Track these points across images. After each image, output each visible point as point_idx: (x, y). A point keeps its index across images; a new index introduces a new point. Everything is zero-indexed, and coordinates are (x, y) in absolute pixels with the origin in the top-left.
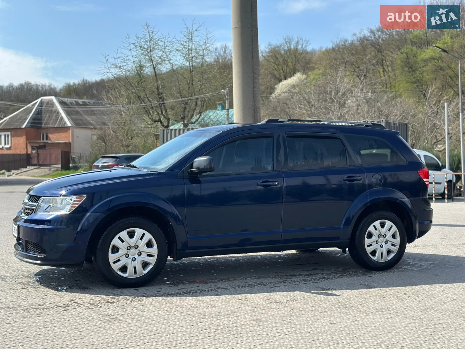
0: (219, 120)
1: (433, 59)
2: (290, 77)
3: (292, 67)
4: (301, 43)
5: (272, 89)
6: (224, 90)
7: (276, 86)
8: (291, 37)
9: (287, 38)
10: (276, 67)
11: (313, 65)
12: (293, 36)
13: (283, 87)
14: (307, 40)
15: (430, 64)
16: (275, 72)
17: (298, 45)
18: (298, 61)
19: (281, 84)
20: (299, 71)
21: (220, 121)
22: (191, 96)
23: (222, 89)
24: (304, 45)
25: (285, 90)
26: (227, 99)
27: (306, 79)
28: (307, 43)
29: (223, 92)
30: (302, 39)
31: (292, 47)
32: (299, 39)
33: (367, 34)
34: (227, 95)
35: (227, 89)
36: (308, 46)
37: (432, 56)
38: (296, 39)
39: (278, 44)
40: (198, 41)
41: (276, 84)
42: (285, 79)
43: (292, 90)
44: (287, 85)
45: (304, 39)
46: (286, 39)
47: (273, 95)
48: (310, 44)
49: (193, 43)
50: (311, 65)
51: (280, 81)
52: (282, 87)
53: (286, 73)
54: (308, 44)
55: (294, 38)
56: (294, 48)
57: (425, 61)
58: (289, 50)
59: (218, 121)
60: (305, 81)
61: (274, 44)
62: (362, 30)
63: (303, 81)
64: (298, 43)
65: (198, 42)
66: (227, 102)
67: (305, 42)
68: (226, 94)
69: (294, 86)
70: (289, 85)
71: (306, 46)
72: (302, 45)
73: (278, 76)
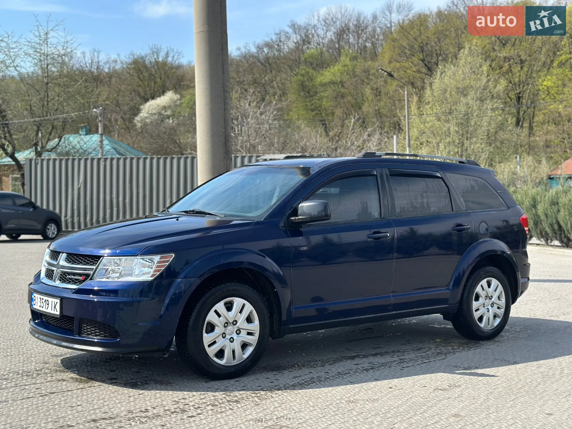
0: (83, 147)
1: (333, 83)
2: (160, 96)
3: (160, 84)
4: (172, 55)
5: (136, 111)
6: (96, 109)
7: (142, 107)
8: (159, 47)
9: (154, 47)
10: (140, 83)
11: (188, 83)
12: (161, 46)
13: (151, 108)
14: (180, 51)
15: (329, 89)
16: (140, 89)
17: (168, 57)
18: (168, 77)
19: (148, 104)
20: (169, 90)
21: (85, 149)
22: (47, 116)
23: (93, 109)
24: (176, 57)
25: (154, 112)
26: (100, 121)
27: (180, 100)
28: (179, 55)
29: (95, 112)
30: (173, 50)
31: (160, 59)
32: (169, 50)
33: (253, 50)
34: (100, 115)
35: (101, 108)
36: (180, 59)
37: (332, 80)
38: (166, 50)
39: (143, 54)
40: (55, 43)
41: (141, 104)
42: (153, 98)
43: (163, 112)
44: (156, 106)
45: (175, 51)
46: (152, 48)
47: (138, 118)
48: (183, 57)
49: (49, 45)
50: (185, 83)
51: (147, 100)
52: (149, 108)
53: (154, 90)
54: (181, 56)
55: (162, 47)
56: (163, 61)
57: (323, 85)
58: (157, 63)
59: (83, 149)
60: (178, 102)
61: (138, 53)
62: (247, 44)
63: (176, 102)
64: (167, 54)
65: (55, 46)
66: (100, 125)
67: (177, 54)
68: (98, 115)
69: (165, 108)
70: (158, 106)
71: (177, 59)
72: (173, 57)
73: (142, 94)
